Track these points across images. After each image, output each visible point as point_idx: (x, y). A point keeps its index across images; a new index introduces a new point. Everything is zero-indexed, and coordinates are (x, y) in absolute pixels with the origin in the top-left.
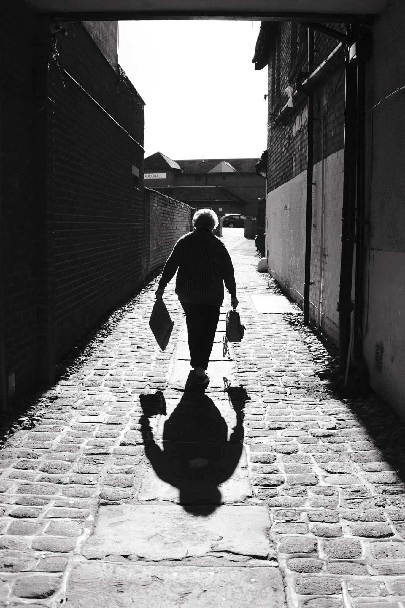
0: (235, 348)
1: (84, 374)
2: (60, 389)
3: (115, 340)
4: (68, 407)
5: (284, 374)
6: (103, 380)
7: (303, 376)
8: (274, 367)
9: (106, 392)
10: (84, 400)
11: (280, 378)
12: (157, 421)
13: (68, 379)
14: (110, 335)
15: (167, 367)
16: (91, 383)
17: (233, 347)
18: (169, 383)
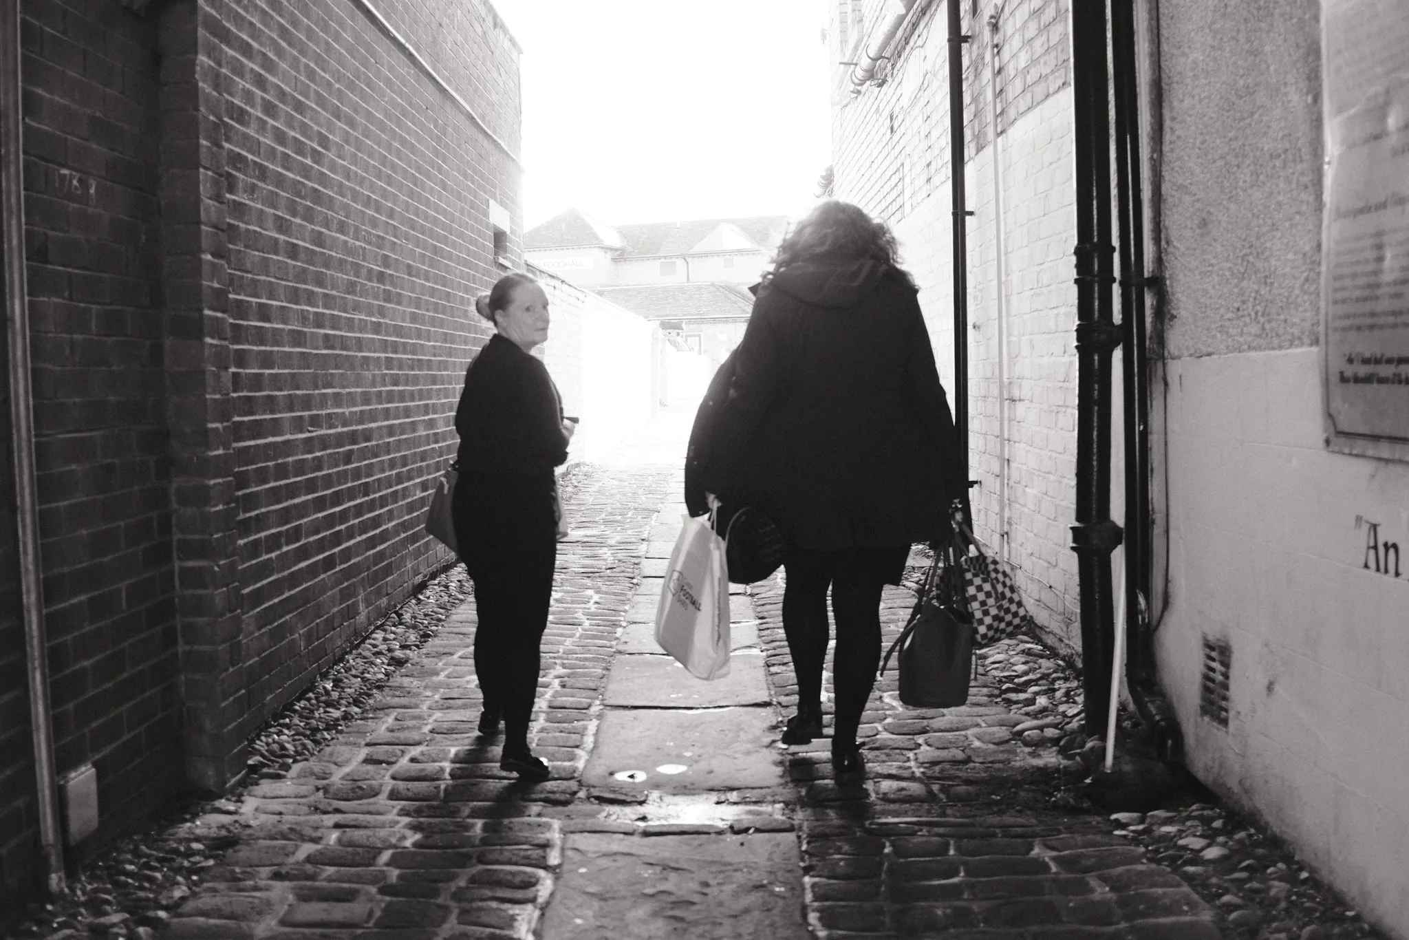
0: (773, 669)
1: (334, 759)
2: (256, 810)
3: (440, 655)
4: (265, 871)
5: (920, 739)
6: (387, 778)
7: (977, 744)
8: (889, 720)
9: (392, 816)
10: (319, 847)
11: (911, 755)
12: (537, 913)
13: (284, 777)
14: (425, 642)
15: (580, 730)
16: (350, 787)
17: (769, 666)
18: (584, 780)
